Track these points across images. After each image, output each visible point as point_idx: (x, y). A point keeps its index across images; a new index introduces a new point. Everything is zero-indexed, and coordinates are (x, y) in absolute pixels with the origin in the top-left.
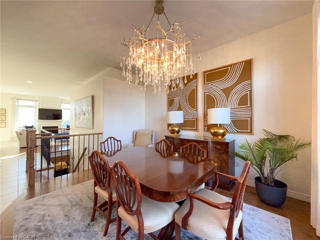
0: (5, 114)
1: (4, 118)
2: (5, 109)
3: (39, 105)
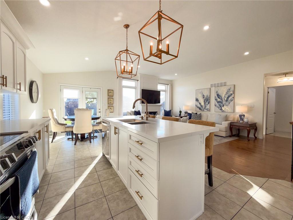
0: (113, 96)
1: (112, 101)
2: (113, 91)
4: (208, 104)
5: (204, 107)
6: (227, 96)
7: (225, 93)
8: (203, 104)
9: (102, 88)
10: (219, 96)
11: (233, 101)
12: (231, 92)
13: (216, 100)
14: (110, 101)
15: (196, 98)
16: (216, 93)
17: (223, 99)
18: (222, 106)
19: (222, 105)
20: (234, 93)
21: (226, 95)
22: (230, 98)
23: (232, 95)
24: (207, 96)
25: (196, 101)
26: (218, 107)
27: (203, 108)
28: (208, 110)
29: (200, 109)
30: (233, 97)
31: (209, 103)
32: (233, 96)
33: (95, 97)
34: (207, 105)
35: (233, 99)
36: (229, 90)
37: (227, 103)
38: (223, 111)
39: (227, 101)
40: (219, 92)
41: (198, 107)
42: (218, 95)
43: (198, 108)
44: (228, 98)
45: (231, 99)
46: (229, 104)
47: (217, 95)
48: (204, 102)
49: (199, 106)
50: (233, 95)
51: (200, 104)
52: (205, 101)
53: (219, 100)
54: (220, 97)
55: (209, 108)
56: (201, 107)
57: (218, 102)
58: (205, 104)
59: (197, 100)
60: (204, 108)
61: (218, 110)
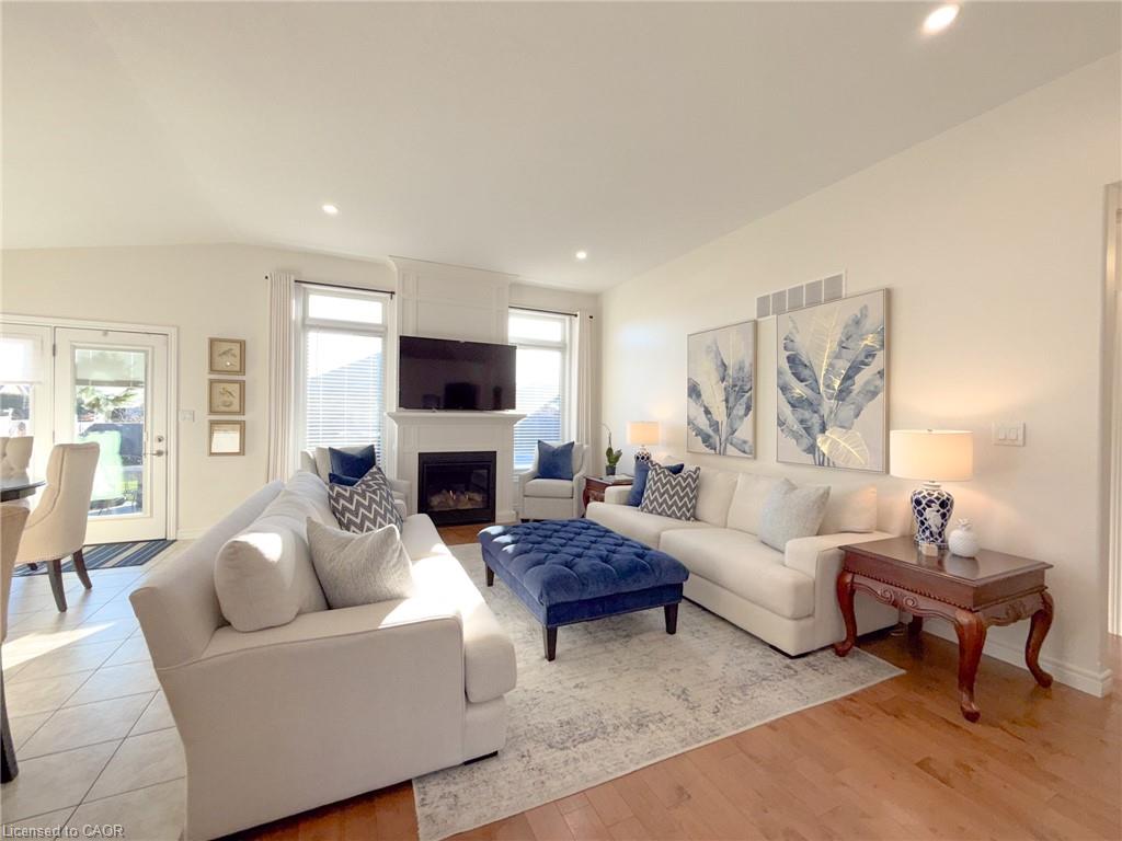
0: (242, 371)
1: (237, 394)
2: (242, 344)
3: (402, 321)
4: (746, 415)
5: (724, 429)
6: (843, 366)
7: (830, 346)
8: (720, 413)
9: (174, 330)
10: (801, 369)
11: (881, 396)
12: (869, 341)
13: (784, 389)
14: (225, 398)
15: (689, 379)
16: (786, 348)
17: (821, 381)
18: (817, 428)
19: (815, 420)
20: (886, 341)
21: (838, 356)
22: (860, 379)
23: (874, 356)
24: (741, 369)
25: (690, 395)
26: (797, 437)
27: (723, 439)
28: (747, 449)
29: (706, 439)
30: (881, 373)
31: (748, 409)
32: (878, 362)
33: (132, 377)
34: (741, 418)
35: (878, 382)
36: (857, 322)
37: (846, 411)
38: (823, 462)
39: (843, 394)
40: (798, 338)
41: (699, 432)
42: (792, 360)
43: (699, 438)
44: (848, 377)
45: (867, 383)
46: (857, 416)
47: (788, 358)
48: (727, 401)
49: (703, 423)
50: (880, 355)
51: (707, 412)
52: (731, 399)
53: (799, 389)
54: (805, 373)
55: (749, 438)
56: (711, 433)
57: (795, 404)
58: (729, 415)
59: (694, 391)
60: (727, 439)
61: (794, 450)
